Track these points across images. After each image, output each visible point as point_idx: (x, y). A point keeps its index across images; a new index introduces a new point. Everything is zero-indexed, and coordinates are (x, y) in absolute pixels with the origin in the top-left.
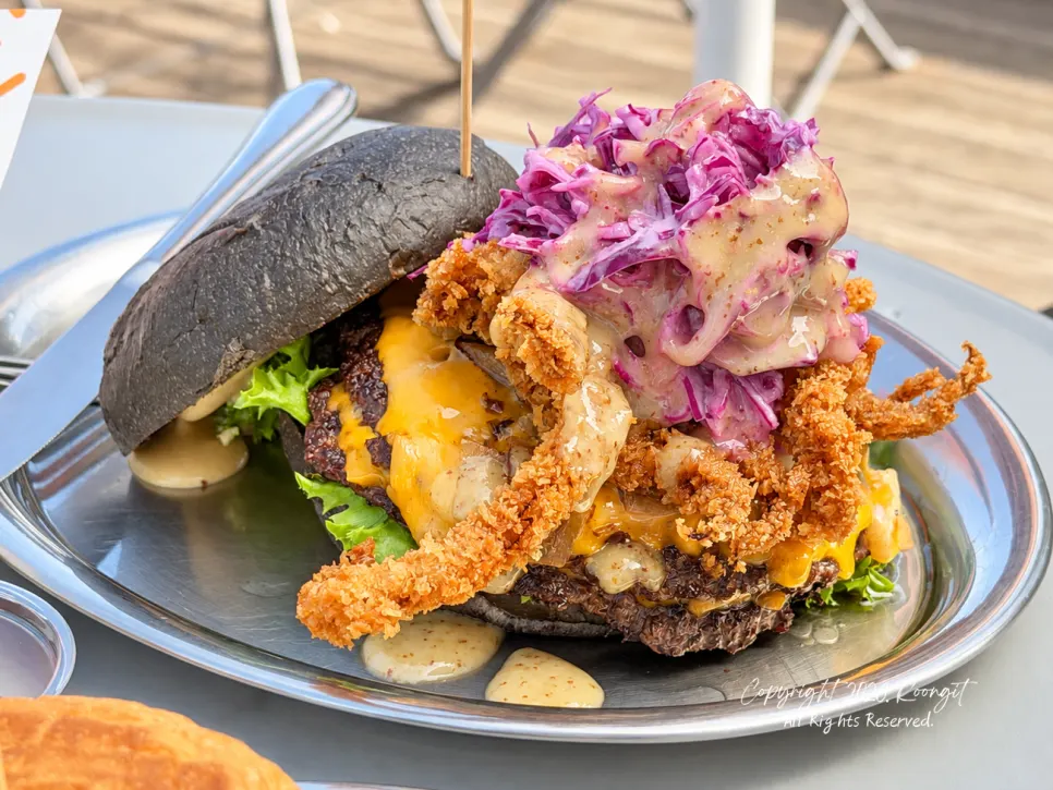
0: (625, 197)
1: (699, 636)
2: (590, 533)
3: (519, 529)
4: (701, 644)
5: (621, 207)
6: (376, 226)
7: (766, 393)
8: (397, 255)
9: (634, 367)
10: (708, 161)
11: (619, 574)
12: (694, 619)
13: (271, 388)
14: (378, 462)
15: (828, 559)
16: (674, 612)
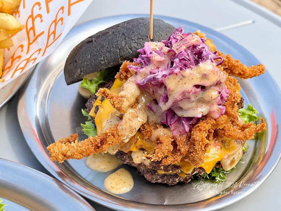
0: (160, 62)
1: (159, 179)
2: (135, 146)
3: (99, 145)
4: (160, 181)
5: (159, 64)
6: (119, 48)
7: (188, 122)
8: (122, 57)
9: (154, 107)
10: (181, 58)
11: (137, 159)
12: (158, 175)
13: (87, 84)
14: (96, 112)
15: (201, 168)
16: (153, 171)
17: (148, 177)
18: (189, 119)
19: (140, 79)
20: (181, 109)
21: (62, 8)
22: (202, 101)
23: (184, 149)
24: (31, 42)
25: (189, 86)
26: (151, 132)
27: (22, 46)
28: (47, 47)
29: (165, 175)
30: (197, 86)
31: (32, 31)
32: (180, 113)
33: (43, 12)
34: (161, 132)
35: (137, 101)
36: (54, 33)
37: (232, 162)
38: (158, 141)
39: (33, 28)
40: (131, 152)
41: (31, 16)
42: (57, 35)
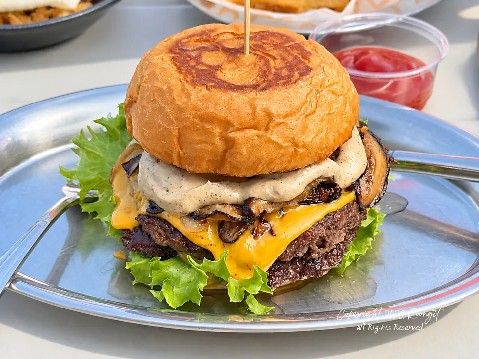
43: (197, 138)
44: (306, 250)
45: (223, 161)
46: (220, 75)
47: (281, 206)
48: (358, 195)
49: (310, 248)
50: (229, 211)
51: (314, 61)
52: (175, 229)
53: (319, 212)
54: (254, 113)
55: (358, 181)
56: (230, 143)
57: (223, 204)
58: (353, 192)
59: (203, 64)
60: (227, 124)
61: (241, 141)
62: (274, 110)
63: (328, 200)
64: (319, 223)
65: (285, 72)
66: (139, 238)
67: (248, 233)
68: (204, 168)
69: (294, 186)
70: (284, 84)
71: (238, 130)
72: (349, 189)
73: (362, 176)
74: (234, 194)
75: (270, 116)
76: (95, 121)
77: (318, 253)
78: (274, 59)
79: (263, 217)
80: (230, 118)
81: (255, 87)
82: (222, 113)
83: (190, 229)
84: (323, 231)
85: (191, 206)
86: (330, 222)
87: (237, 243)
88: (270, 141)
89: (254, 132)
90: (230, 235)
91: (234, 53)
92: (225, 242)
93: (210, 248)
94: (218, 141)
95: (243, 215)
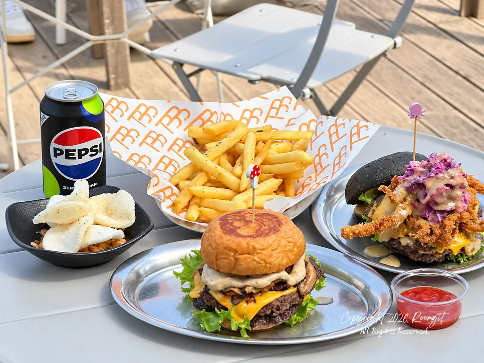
0: (421, 172)
2: (402, 234)
4: (420, 260)
5: (420, 174)
6: (390, 170)
7: (441, 214)
8: (392, 176)
10: (436, 167)
11: (404, 243)
12: (419, 254)
13: (365, 197)
14: (373, 213)
15: (450, 250)
16: (415, 252)
17: (412, 257)
18: (442, 212)
19: (406, 184)
20: (437, 204)
21: (345, 146)
22: (451, 199)
23: (438, 232)
24: (318, 173)
25: (441, 185)
26: (414, 222)
27: (310, 177)
28: (333, 173)
29: (423, 255)
30: (447, 185)
31: (319, 166)
32: (436, 208)
33: (329, 151)
34: (422, 222)
35: (405, 200)
36: (339, 163)
37: (473, 250)
38: (420, 227)
39: (320, 163)
40: (399, 238)
41: (318, 155)
42: (341, 165)
43: (223, 256)
44: (270, 311)
45: (234, 267)
46: (238, 231)
47: (261, 291)
48: (298, 289)
49: (272, 310)
50: (236, 290)
51: (283, 228)
52: (214, 298)
53: (278, 295)
54: (248, 248)
55: (299, 283)
56: (237, 260)
57: (235, 287)
58: (296, 288)
59: (233, 226)
60: (236, 251)
61: (242, 259)
62: (257, 246)
63: (283, 290)
64: (277, 300)
65: (267, 231)
66: (200, 301)
67: (244, 301)
68: (227, 270)
69: (265, 282)
70: (264, 236)
71: (242, 254)
72: (295, 286)
73: (302, 281)
74: (239, 284)
75: (255, 249)
76: (192, 251)
77: (277, 313)
78: (265, 225)
79: (251, 295)
80: (237, 249)
81: (251, 236)
82: (234, 246)
83: (219, 297)
84: (279, 304)
85: (220, 288)
86: (283, 300)
87: (238, 305)
88: (255, 260)
89: (248, 256)
90: (236, 301)
91: (248, 222)
92: (234, 305)
93: (227, 307)
94: (232, 259)
95: (242, 293)
